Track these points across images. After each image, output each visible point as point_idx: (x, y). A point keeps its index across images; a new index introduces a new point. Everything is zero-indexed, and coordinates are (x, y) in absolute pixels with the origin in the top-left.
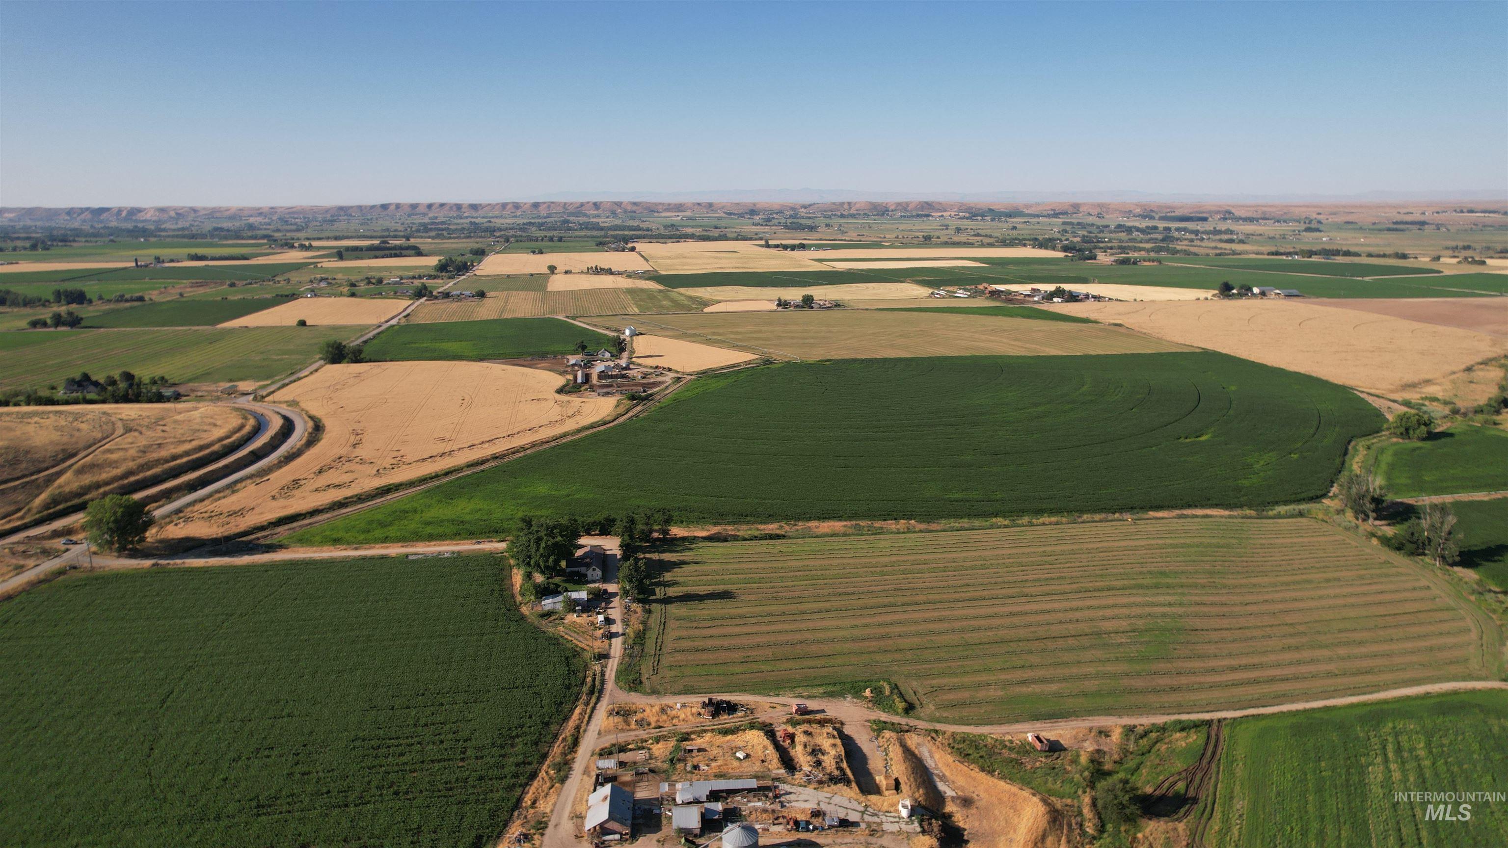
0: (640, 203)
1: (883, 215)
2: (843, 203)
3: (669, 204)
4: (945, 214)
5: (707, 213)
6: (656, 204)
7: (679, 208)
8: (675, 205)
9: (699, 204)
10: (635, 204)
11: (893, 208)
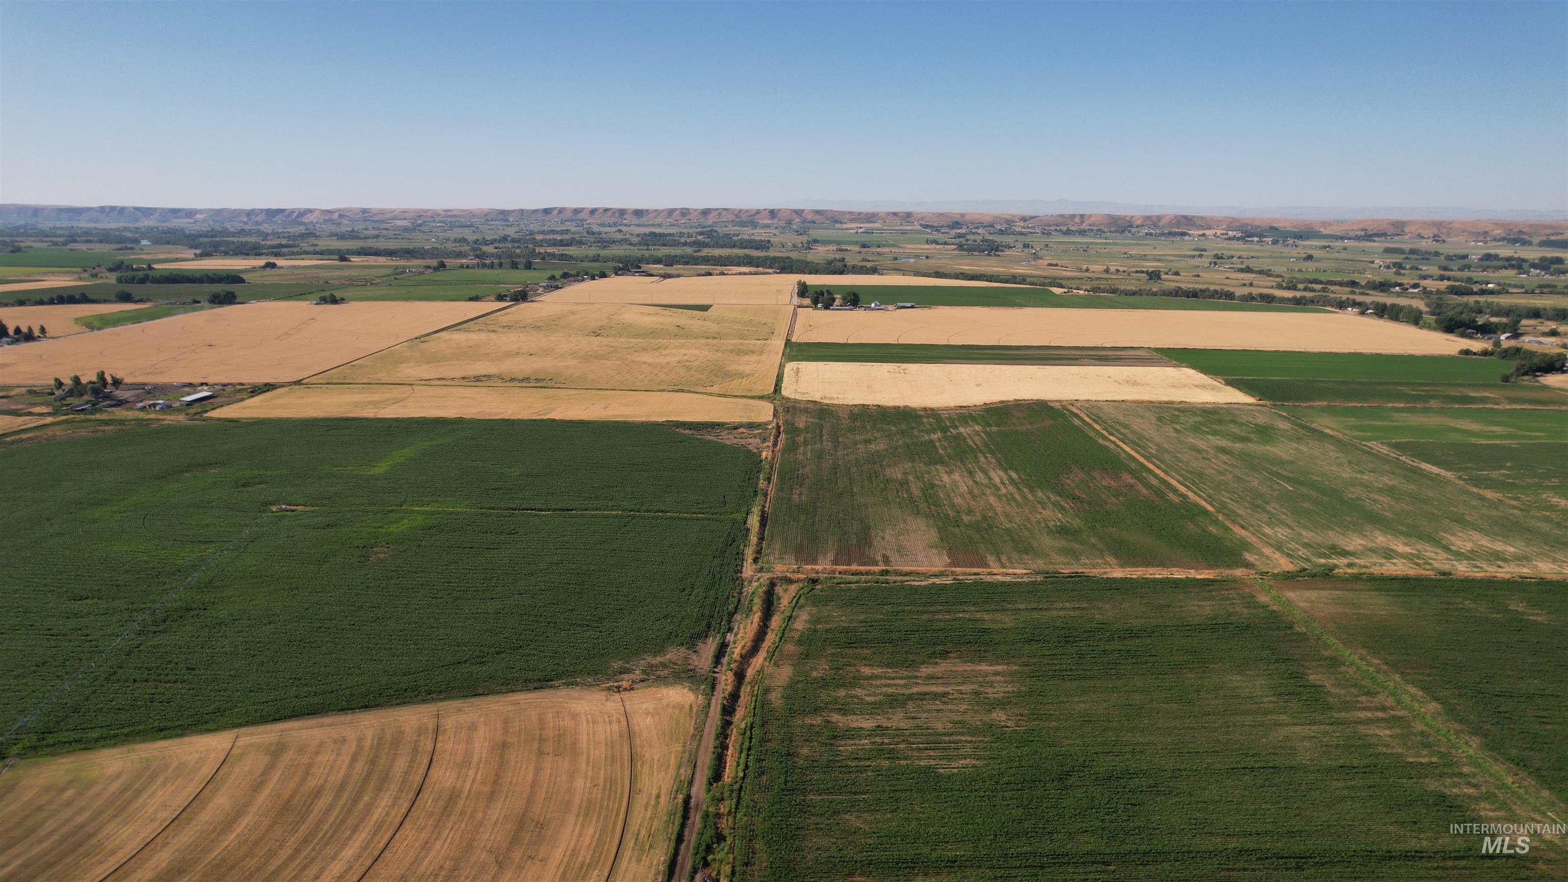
0: (826, 211)
1: (1123, 231)
2: (1074, 216)
3: (860, 214)
4: (1207, 232)
5: (901, 224)
6: (843, 213)
7: (871, 217)
8: (867, 214)
9: (895, 214)
10: (818, 212)
11: (1139, 222)
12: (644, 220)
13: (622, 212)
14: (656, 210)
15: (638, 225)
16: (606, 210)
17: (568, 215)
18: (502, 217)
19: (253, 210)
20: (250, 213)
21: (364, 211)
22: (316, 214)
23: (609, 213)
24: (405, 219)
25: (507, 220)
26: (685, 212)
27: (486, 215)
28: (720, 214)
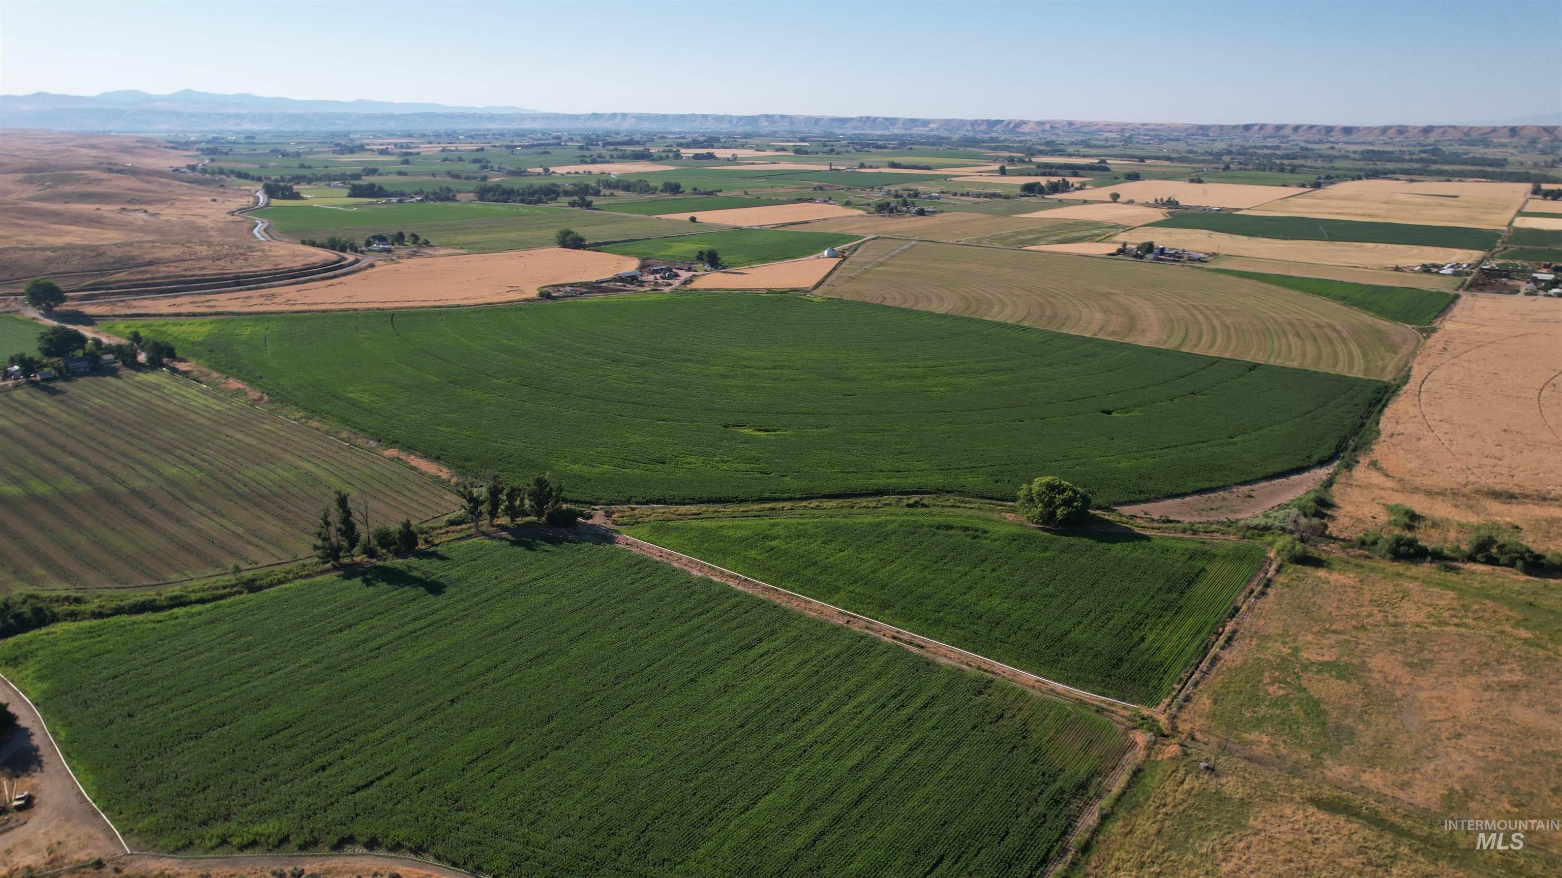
12: (1352, 138)
13: (1329, 130)
14: (1368, 128)
15: (1347, 143)
16: (1311, 127)
17: (1270, 131)
18: (1201, 132)
19: (976, 121)
20: (974, 123)
21: (1070, 124)
22: (1030, 125)
23: (1315, 130)
24: (1111, 131)
25: (1207, 135)
26: (1402, 130)
27: (1186, 130)
28: (1445, 132)
